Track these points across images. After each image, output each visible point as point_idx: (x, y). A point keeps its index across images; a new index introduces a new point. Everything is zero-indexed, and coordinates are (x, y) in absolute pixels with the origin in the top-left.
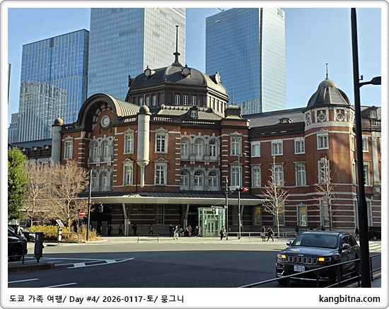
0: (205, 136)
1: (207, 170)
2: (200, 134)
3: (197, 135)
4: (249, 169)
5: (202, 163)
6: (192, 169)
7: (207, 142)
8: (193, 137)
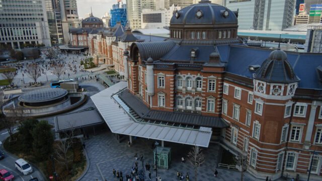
0: (193, 75)
1: (193, 97)
2: (189, 74)
3: (187, 74)
4: (221, 101)
5: (190, 94)
6: (184, 97)
7: (194, 79)
8: (184, 76)
